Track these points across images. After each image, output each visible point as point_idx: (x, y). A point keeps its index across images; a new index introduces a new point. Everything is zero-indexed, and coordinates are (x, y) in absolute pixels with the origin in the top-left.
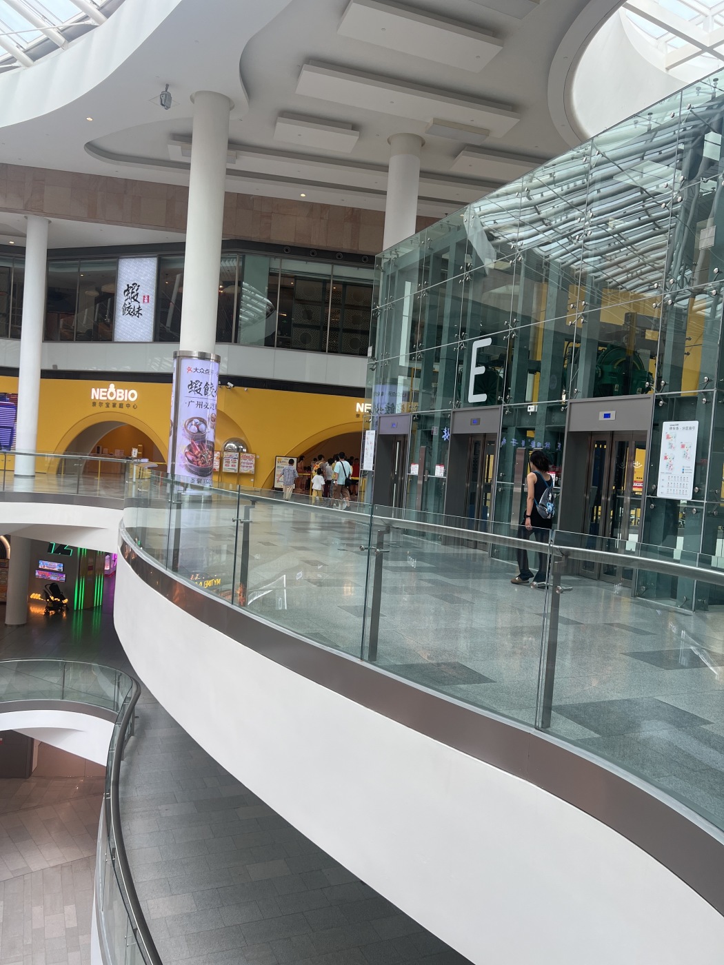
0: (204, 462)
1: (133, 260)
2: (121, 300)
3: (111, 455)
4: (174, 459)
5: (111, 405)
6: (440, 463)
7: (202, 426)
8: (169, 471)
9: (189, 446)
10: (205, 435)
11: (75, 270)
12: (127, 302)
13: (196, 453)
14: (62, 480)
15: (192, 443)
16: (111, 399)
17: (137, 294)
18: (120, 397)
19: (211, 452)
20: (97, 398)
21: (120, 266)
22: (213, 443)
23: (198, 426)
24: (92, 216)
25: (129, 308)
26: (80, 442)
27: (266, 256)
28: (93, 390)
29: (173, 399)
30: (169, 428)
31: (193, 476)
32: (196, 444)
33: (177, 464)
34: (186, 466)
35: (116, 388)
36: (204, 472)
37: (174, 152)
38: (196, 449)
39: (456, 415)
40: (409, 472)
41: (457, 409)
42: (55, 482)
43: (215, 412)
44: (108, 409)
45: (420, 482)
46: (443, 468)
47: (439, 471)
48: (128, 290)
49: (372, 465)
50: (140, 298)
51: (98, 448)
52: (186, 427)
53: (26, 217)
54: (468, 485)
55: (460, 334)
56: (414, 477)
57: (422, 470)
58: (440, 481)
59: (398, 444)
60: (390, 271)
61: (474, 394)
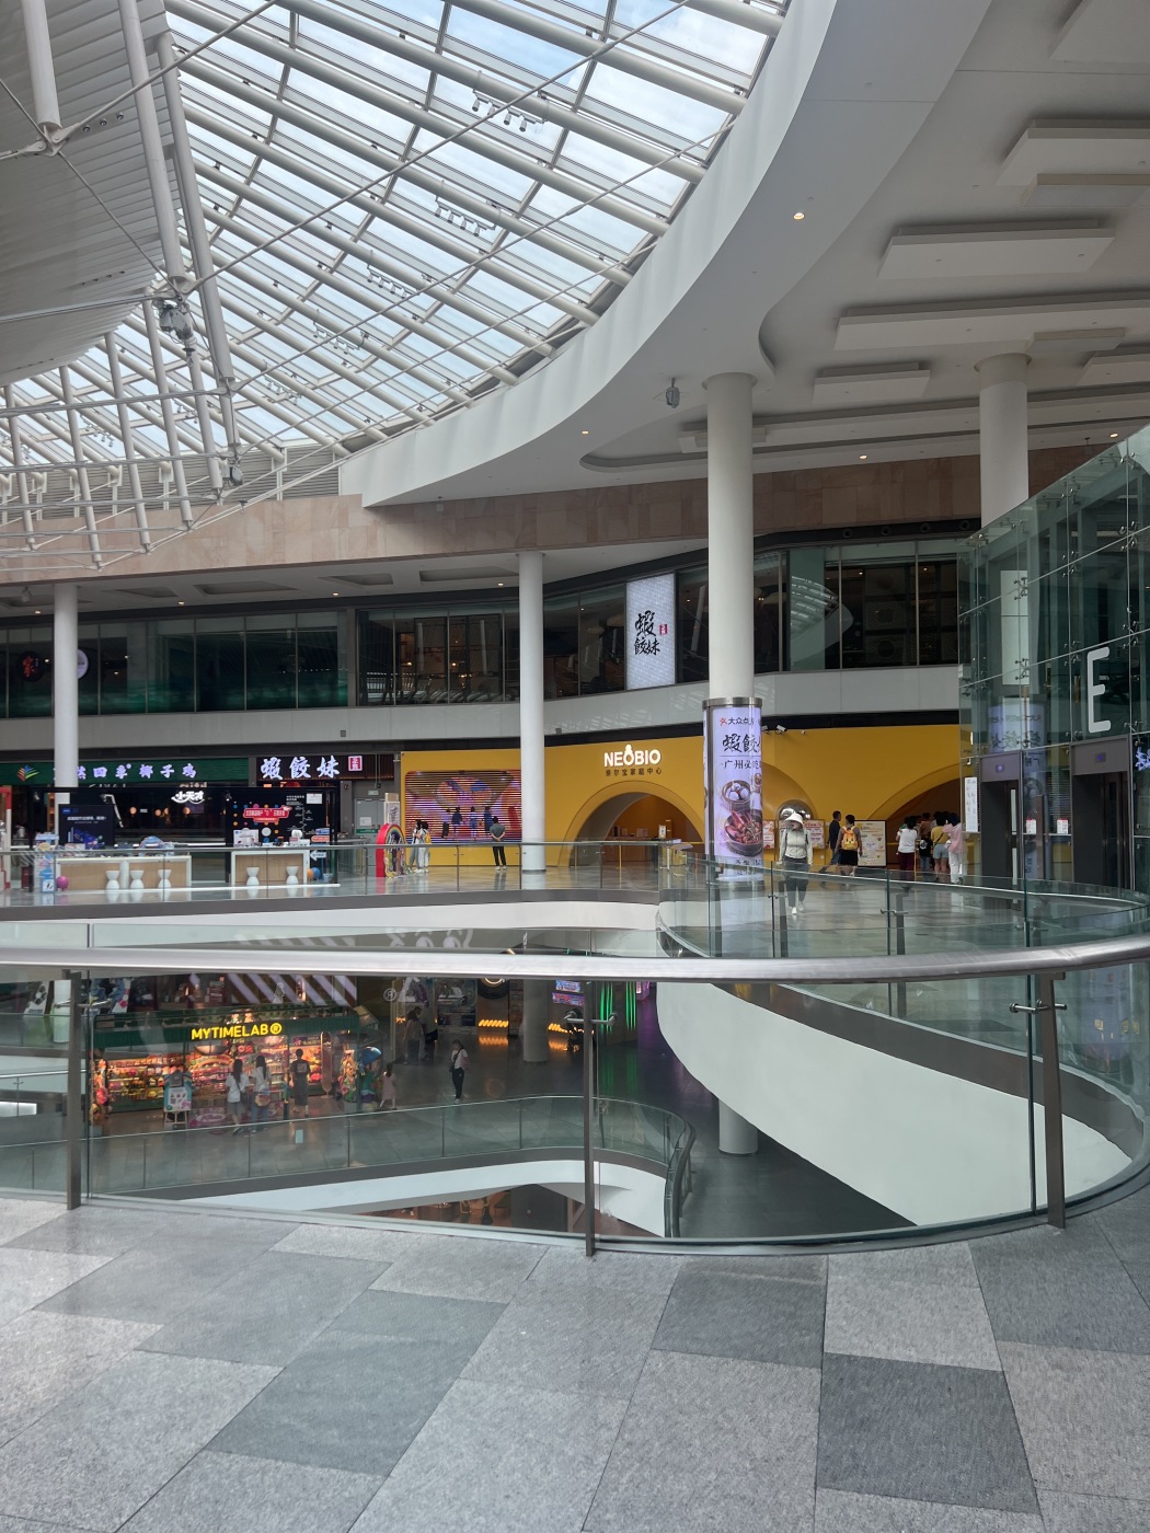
0: (750, 838)
1: (644, 581)
2: (632, 634)
3: (632, 836)
4: (712, 837)
5: (629, 773)
6: (1063, 818)
7: (745, 792)
8: (707, 852)
9: (730, 818)
10: (749, 803)
11: (575, 604)
12: (640, 638)
13: (740, 826)
14: (576, 872)
15: (734, 814)
16: (629, 764)
17: (652, 625)
18: (639, 760)
19: (758, 824)
20: (611, 764)
21: (628, 592)
22: (760, 812)
23: (738, 792)
24: (593, 539)
25: (642, 644)
26: (593, 824)
27: (819, 546)
28: (606, 755)
29: (705, 761)
30: (703, 797)
31: (738, 856)
32: (739, 816)
33: (716, 843)
34: (728, 843)
35: (634, 750)
36: (751, 850)
37: (688, 444)
38: (739, 822)
39: (1077, 749)
40: (1025, 831)
41: (1077, 743)
42: (568, 876)
43: (759, 771)
44: (625, 778)
45: (1039, 843)
46: (1066, 822)
47: (1062, 827)
48: (640, 621)
49: (976, 825)
50: (655, 630)
51: (616, 828)
52: (724, 794)
53: (517, 555)
54: (1105, 842)
55: (1070, 643)
56: (1032, 837)
57: (1041, 827)
58: (1064, 839)
59: (1013, 792)
60: (977, 562)
61: (1095, 721)
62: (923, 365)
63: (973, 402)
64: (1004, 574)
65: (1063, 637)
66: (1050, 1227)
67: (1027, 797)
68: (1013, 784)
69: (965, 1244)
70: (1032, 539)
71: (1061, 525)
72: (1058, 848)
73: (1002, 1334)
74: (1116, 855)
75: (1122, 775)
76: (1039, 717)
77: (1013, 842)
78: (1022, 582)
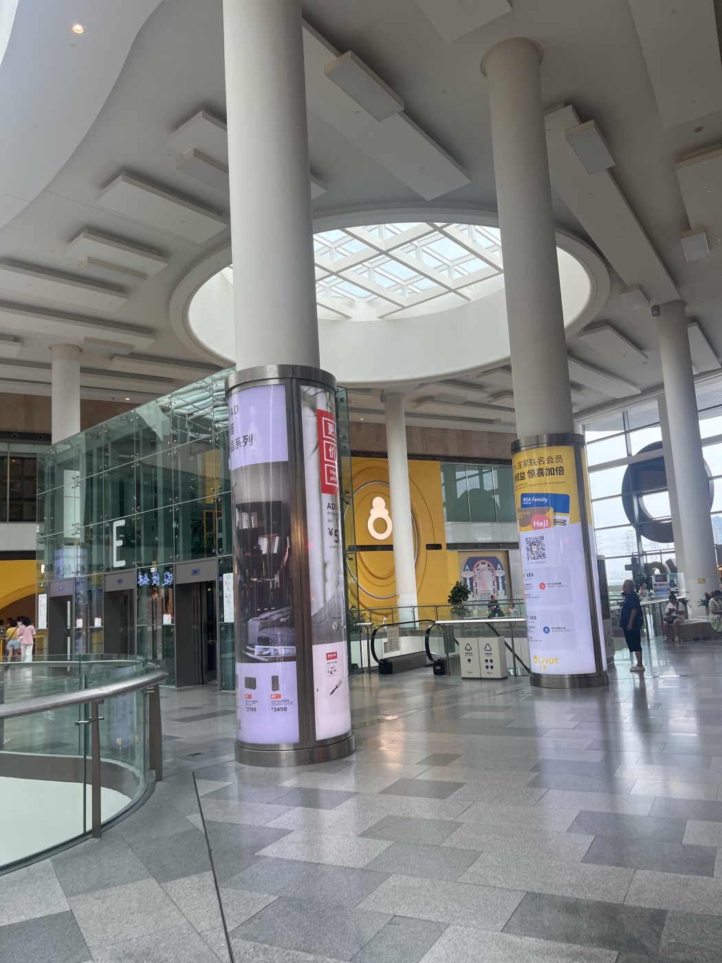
6: (98, 617)
39: (107, 578)
40: (76, 626)
41: (107, 573)
45: (84, 633)
46: (100, 619)
47: (98, 622)
49: (45, 624)
54: (122, 630)
55: (105, 516)
56: (79, 629)
57: (85, 623)
58: (99, 629)
59: (69, 603)
60: (50, 464)
61: (117, 561)
62: (17, 339)
63: (48, 366)
64: (66, 472)
65: (100, 513)
66: (93, 839)
67: (77, 604)
68: (69, 598)
69: (48, 860)
70: (83, 454)
71: (100, 449)
72: (95, 635)
73: (69, 894)
74: (127, 637)
75: (131, 591)
76: (84, 557)
77: (68, 633)
78: (77, 479)
